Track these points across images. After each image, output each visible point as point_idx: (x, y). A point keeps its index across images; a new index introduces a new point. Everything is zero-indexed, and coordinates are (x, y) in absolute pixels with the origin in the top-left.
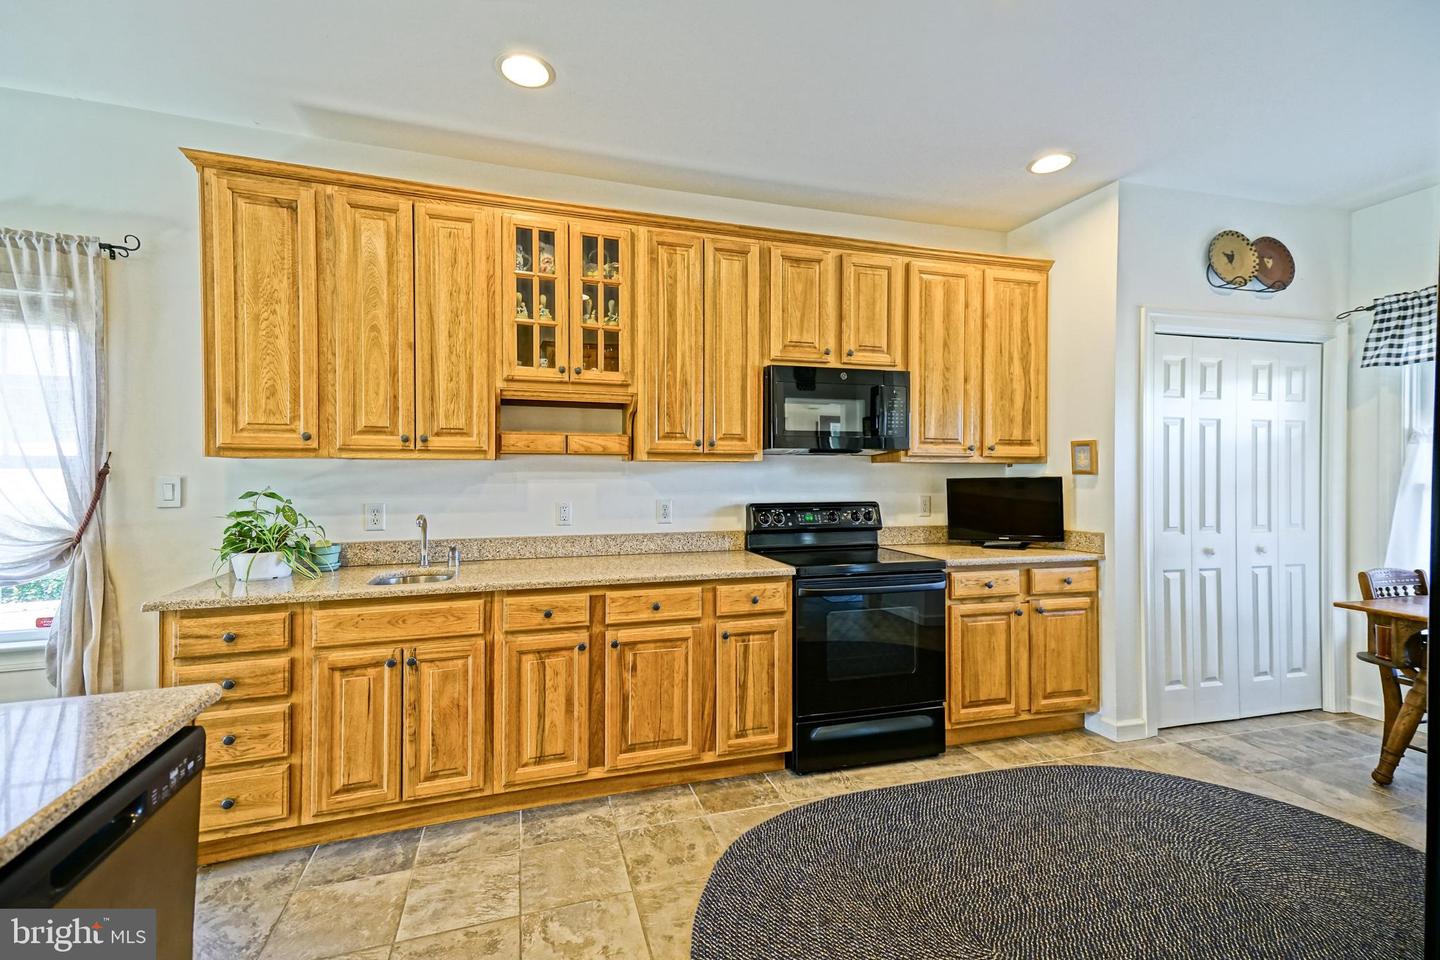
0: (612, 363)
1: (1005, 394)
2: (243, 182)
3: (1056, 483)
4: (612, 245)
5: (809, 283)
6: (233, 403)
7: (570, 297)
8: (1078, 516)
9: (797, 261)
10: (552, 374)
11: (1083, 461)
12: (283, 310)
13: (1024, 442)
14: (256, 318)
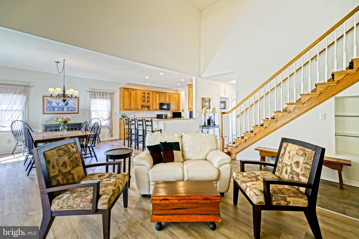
0: (149, 103)
1: (177, 105)
2: (126, 89)
3: (181, 113)
4: (149, 93)
5: (163, 96)
6: (125, 106)
7: (146, 97)
8: (182, 115)
9: (162, 94)
10: (145, 104)
11: (183, 111)
12: (128, 99)
13: (178, 109)
14: (126, 100)
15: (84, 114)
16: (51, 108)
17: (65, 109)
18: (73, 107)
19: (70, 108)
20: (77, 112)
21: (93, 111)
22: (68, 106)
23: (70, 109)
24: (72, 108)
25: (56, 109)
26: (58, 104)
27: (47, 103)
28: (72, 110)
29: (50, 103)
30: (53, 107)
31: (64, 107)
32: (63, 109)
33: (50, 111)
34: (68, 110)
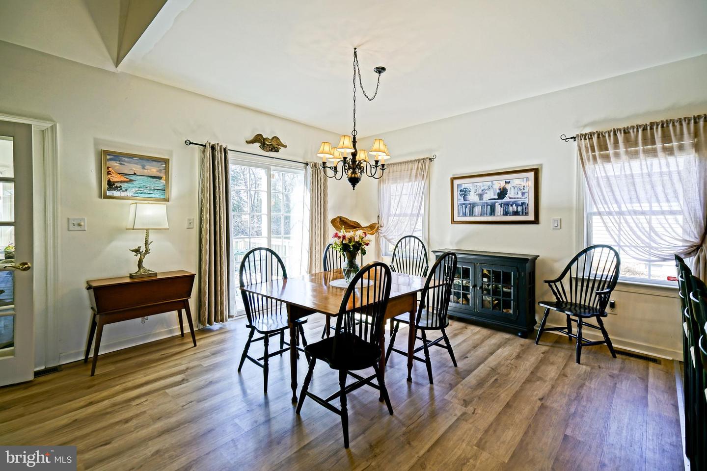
15: (558, 226)
16: (466, 207)
17: (499, 210)
18: (520, 201)
19: (512, 206)
20: (531, 217)
21: (594, 214)
22: (507, 199)
23: (511, 209)
24: (517, 205)
25: (477, 210)
26: (481, 196)
27: (459, 195)
28: (516, 213)
29: (464, 193)
30: (470, 204)
31: (495, 202)
32: (493, 212)
33: (465, 215)
34: (506, 213)
